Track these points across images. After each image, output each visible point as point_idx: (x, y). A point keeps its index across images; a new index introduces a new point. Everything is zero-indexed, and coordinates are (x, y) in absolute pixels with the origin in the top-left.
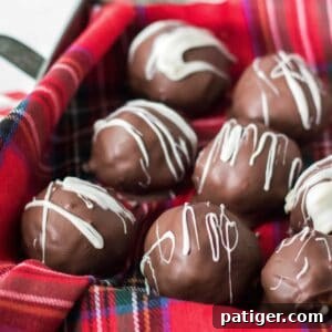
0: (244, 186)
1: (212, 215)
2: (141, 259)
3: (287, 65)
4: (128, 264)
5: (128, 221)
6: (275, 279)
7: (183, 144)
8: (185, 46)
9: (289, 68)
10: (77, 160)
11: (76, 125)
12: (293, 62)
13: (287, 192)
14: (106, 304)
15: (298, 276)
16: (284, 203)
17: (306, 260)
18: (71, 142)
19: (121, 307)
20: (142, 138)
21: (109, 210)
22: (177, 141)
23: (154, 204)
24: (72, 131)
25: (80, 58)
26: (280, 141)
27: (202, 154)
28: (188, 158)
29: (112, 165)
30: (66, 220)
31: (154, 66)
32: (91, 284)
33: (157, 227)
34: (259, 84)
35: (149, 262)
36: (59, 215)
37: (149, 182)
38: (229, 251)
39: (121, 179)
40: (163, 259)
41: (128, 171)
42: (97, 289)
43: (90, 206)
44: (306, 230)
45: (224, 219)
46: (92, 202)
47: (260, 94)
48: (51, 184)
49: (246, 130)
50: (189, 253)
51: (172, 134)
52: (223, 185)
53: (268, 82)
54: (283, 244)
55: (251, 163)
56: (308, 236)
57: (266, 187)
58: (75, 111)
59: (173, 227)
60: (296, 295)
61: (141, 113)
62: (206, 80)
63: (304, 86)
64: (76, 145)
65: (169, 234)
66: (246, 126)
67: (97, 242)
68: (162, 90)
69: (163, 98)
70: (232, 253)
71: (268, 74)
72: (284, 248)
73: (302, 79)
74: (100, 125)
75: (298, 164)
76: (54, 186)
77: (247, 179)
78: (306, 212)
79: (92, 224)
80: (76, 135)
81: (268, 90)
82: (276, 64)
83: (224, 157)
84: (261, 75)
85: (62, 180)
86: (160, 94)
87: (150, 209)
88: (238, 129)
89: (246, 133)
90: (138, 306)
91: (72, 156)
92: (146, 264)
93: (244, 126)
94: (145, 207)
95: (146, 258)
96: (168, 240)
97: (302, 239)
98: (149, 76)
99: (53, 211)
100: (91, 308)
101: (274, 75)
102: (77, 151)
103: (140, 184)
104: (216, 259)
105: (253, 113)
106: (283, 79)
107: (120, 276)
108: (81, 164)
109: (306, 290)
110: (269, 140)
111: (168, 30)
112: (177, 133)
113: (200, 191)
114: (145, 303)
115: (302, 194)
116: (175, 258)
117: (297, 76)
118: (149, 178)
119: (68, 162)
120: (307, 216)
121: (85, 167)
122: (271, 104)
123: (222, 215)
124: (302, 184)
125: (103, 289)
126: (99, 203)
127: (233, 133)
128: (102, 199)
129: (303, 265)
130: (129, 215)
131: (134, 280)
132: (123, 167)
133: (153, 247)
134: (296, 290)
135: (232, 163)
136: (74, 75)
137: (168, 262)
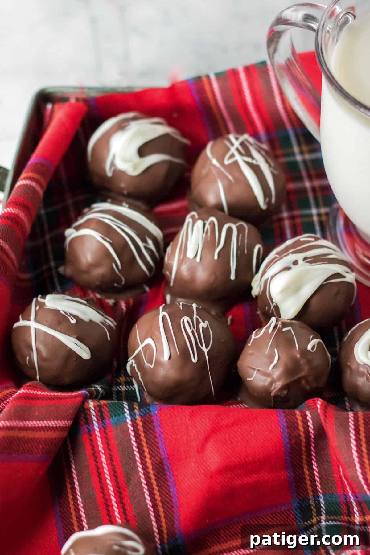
0: (212, 279)
1: (186, 319)
2: (126, 362)
3: (237, 149)
5: (109, 327)
6: (251, 371)
7: (150, 242)
8: (140, 142)
9: (240, 153)
10: (53, 264)
11: (46, 227)
12: (242, 144)
13: (252, 277)
14: (101, 417)
15: (271, 368)
16: (251, 288)
17: (276, 350)
18: (45, 244)
19: (116, 418)
20: (111, 244)
21: (91, 321)
22: (144, 241)
23: (131, 301)
24: (43, 234)
26: (240, 230)
27: (169, 249)
28: (157, 254)
29: (87, 272)
30: (53, 337)
31: (112, 164)
32: (85, 399)
33: (137, 332)
34: (214, 171)
35: (134, 365)
36: (46, 334)
37: (123, 283)
38: (206, 350)
39: (98, 283)
40: (147, 364)
41: (103, 276)
42: (91, 404)
43: (73, 321)
44: (273, 319)
45: (197, 319)
46: (76, 317)
47: (215, 181)
48: (34, 300)
49: (207, 223)
50: (170, 358)
51: (138, 235)
52: (193, 279)
53: (222, 169)
54: (253, 336)
55: (216, 257)
56: (275, 327)
57: (233, 277)
58: (43, 212)
59: (152, 333)
60: (271, 384)
61: (107, 219)
62: (163, 171)
63: (256, 169)
64: (49, 247)
65: (149, 341)
66: (207, 220)
67: (84, 353)
68: (123, 185)
69: (125, 192)
70: (208, 352)
71: (221, 160)
72: (255, 340)
73: (254, 162)
74: (71, 233)
75: (259, 249)
76: (37, 303)
77: (215, 273)
78: (271, 299)
79: (79, 339)
80: (48, 237)
81: (223, 177)
82: (228, 150)
83: (190, 254)
84: (215, 162)
85: (44, 297)
86: (123, 189)
87: (127, 307)
88: (200, 223)
89: (207, 226)
90: (130, 415)
91: (47, 261)
92: (132, 367)
93: (204, 220)
94: (123, 306)
95: (131, 361)
96: (148, 345)
97: (270, 331)
98: (109, 174)
99: (39, 330)
101: (227, 162)
102: (51, 256)
103: (116, 285)
104: (195, 360)
105: (211, 199)
106: (236, 163)
107: (109, 377)
108: (57, 267)
109: (279, 379)
110: (230, 230)
111: (121, 127)
112: (143, 233)
113: (172, 284)
114: (137, 412)
115: (266, 282)
116: (158, 363)
117: (249, 160)
118: (123, 279)
119: (45, 267)
120: (273, 303)
121: (61, 270)
122: (227, 190)
123: (195, 316)
124: (264, 273)
125: (97, 403)
126: (81, 316)
127: (195, 227)
128: (84, 313)
129: (274, 357)
130: (110, 322)
131: (122, 379)
132: (99, 272)
133: (136, 352)
134: (269, 380)
135: (198, 259)
137: (152, 366)
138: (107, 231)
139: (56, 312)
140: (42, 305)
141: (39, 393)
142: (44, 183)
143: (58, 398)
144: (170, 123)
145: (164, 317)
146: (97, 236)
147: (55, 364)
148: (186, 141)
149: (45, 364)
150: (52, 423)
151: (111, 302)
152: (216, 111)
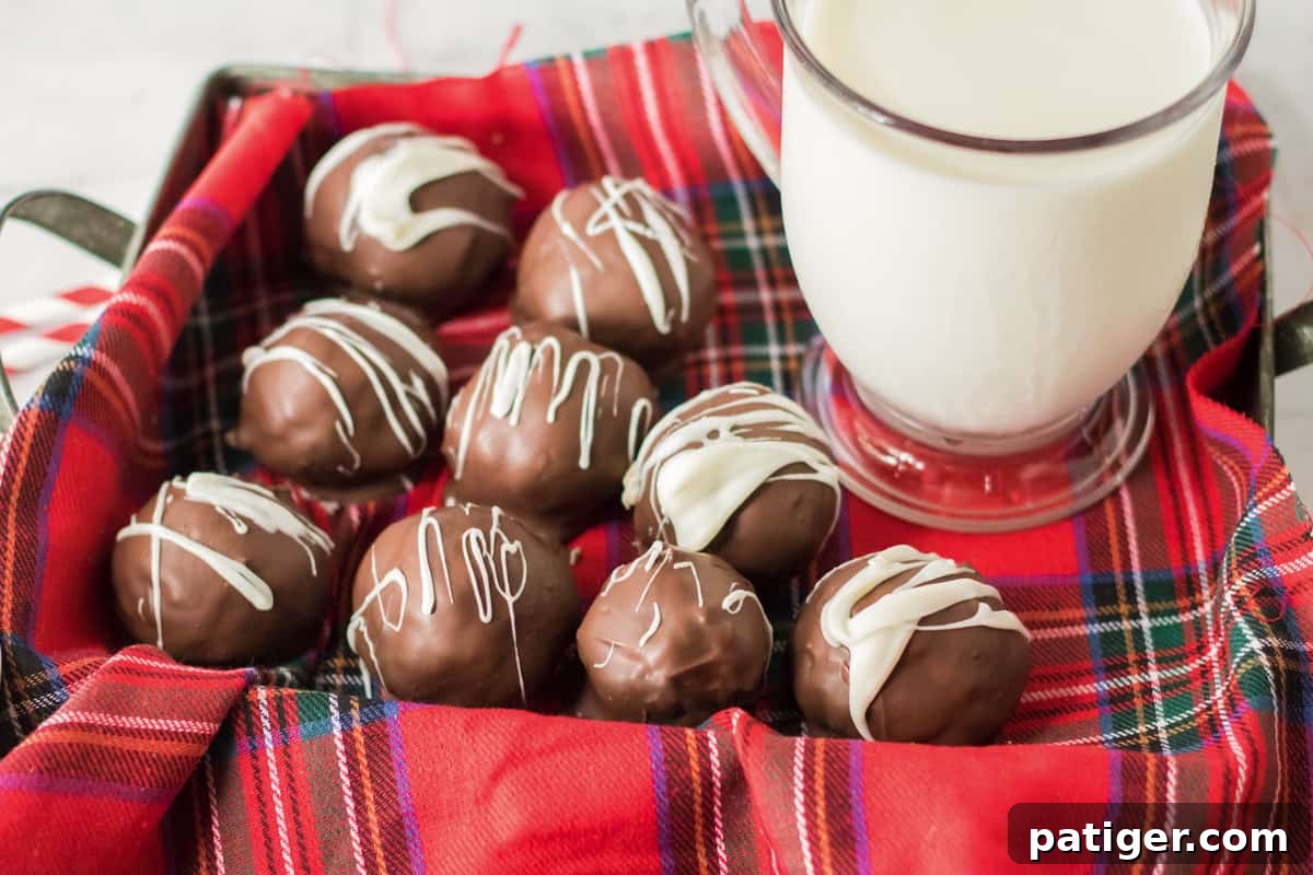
0: (541, 463)
1: (474, 533)
2: (348, 622)
3: (616, 207)
4: (327, 631)
5: (317, 550)
6: (602, 648)
7: (418, 384)
8: (414, 181)
9: (621, 214)
10: (215, 424)
11: (209, 350)
12: (628, 197)
13: (627, 467)
14: (281, 721)
15: (642, 642)
16: (621, 488)
17: (656, 606)
18: (203, 387)
19: (310, 726)
20: (336, 382)
21: (279, 533)
22: (406, 379)
23: (372, 506)
24: (201, 364)
25: (201, 222)
26: (607, 367)
27: (456, 401)
28: (432, 412)
29: (282, 437)
30: (197, 560)
31: (354, 225)
32: (250, 683)
33: (373, 559)
34: (564, 248)
35: (364, 629)
36: (182, 552)
37: (357, 465)
38: (510, 600)
39: (303, 462)
40: (387, 624)
41: (315, 448)
42: (262, 694)
43: (241, 529)
44: (657, 546)
45: (497, 536)
46: (246, 520)
47: (566, 270)
48: (165, 487)
49: (539, 349)
50: (434, 610)
51: (394, 367)
52: (500, 463)
53: (582, 245)
54: (614, 579)
55: (551, 417)
56: (659, 559)
57: (584, 463)
58: (205, 321)
59: (402, 561)
60: (642, 675)
61: (331, 330)
62: (463, 242)
63: (652, 249)
64: (212, 393)
65: (395, 575)
66: (539, 342)
67: (260, 597)
68: (374, 270)
69: (379, 285)
70: (515, 604)
71: (580, 227)
72: (616, 585)
73: (649, 234)
74: (253, 357)
75: (644, 410)
76: (171, 490)
77: (544, 451)
78: (659, 507)
79: (249, 565)
80: (210, 372)
81: (582, 261)
82: (597, 205)
83: (498, 410)
84: (567, 229)
85: (185, 477)
86: (373, 279)
87: (363, 518)
88: (523, 348)
89: (539, 355)
90: (342, 719)
91: (205, 417)
92: (359, 634)
93: (533, 342)
94: (354, 515)
95: (357, 622)
96: (393, 586)
97: (648, 567)
98: (347, 245)
99: (169, 542)
100: (253, 731)
101: (593, 230)
102: (213, 408)
103: (341, 469)
104: (485, 618)
105: (555, 308)
106: (610, 235)
107: (311, 656)
108: (223, 432)
109: (659, 665)
110: (584, 367)
111: (377, 149)
112: (405, 364)
113: (458, 475)
114: (355, 714)
115: (650, 473)
116: (410, 621)
117: (639, 229)
118: (357, 457)
119: (198, 430)
120: (662, 517)
121: (231, 437)
122: (589, 287)
123: (494, 530)
124: (649, 453)
125: (274, 692)
126: (259, 520)
127: (513, 357)
128: (266, 514)
129: (650, 619)
130: (320, 538)
131: (339, 662)
132: (306, 438)
133: (368, 599)
134: (640, 667)
135: (513, 420)
136: (193, 261)
137: (397, 629)
138: (329, 353)
139: (208, 508)
140: (178, 494)
141: (155, 664)
142: (208, 253)
143: (193, 676)
144: (485, 150)
145: (429, 528)
146: (307, 362)
147: (196, 616)
148: (515, 190)
149: (177, 615)
150: (175, 725)
151: (330, 507)
152: (583, 135)
